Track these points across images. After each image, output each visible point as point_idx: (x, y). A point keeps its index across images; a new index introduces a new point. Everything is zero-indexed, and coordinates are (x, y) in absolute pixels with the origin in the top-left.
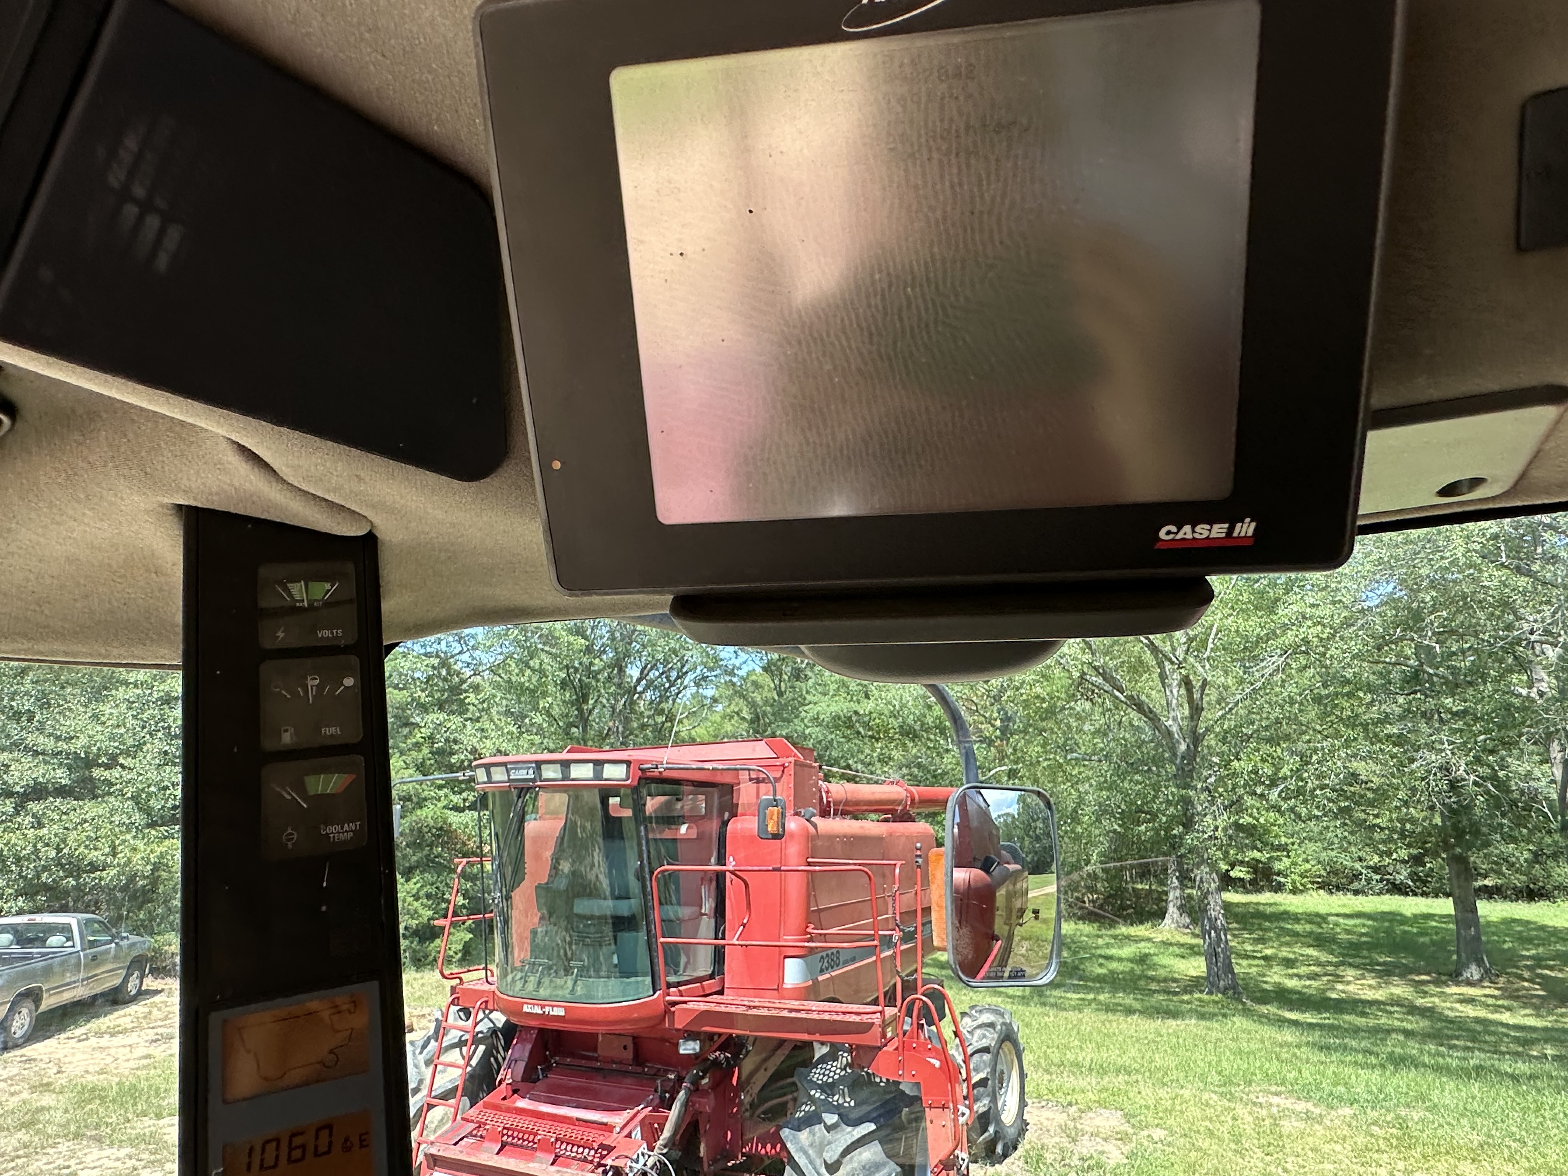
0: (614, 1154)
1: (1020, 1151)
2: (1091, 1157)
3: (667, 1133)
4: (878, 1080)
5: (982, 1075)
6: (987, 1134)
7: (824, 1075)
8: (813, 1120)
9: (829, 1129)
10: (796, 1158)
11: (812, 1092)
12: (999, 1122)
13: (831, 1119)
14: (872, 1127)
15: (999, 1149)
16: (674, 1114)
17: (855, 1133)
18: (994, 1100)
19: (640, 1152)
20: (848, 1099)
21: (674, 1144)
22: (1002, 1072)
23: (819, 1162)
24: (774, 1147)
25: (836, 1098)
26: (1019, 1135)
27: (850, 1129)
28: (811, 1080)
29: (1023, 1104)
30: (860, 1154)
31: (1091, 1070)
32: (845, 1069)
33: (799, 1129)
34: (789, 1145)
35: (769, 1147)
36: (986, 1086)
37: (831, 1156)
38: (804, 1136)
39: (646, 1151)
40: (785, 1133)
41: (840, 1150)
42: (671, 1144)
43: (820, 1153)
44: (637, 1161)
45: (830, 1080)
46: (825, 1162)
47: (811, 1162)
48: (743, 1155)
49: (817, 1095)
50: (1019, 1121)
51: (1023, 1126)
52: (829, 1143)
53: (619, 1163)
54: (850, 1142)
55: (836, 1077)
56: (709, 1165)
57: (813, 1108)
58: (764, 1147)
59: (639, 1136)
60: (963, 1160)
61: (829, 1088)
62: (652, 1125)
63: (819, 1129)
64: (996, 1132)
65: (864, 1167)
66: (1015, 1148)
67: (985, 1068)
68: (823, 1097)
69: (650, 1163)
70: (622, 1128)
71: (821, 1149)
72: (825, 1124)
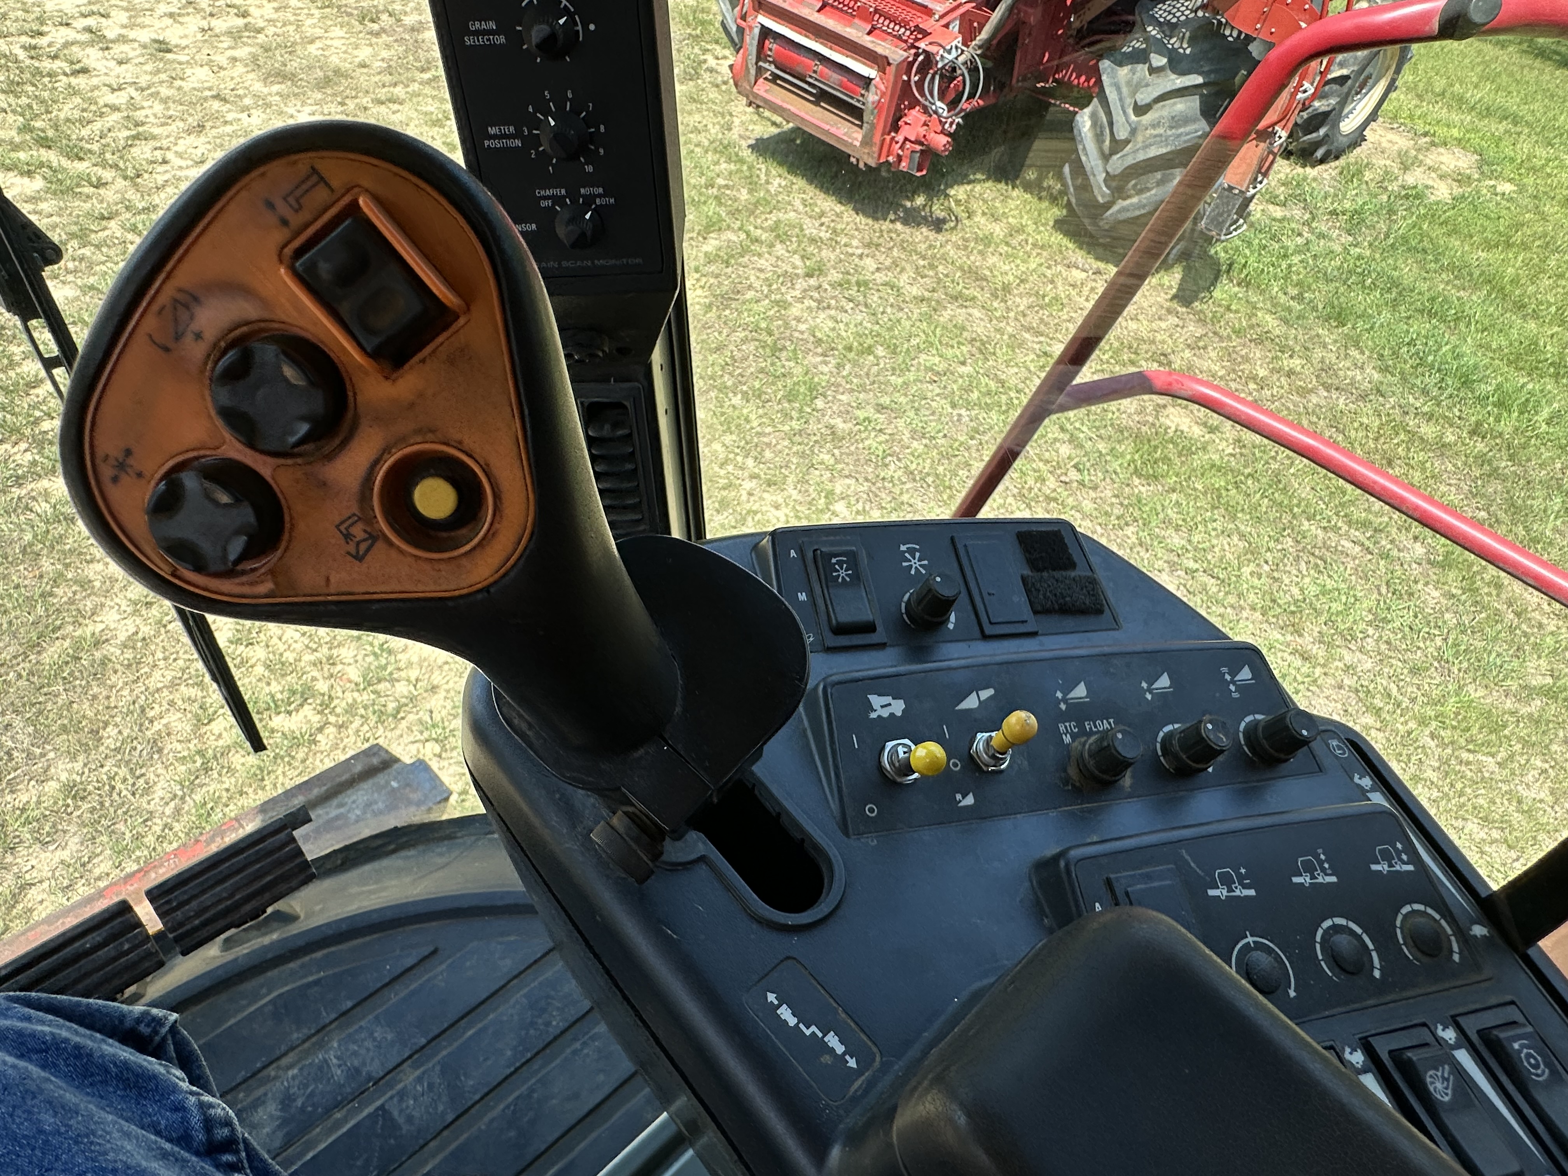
0: (928, 39)
1: (1342, 161)
2: (1415, 187)
3: (984, 35)
4: (1227, 33)
5: (1345, 72)
6: (1314, 135)
7: (1170, 13)
8: (1140, 57)
9: (1153, 70)
10: (1107, 92)
11: (1149, 29)
12: (1335, 126)
13: (1159, 61)
14: (1199, 80)
15: (1319, 153)
16: (996, 16)
17: (1178, 81)
18: (1343, 103)
19: (954, 44)
20: (1185, 45)
21: (988, 49)
22: (1369, 77)
23: (1129, 102)
24: (1088, 80)
25: (1172, 41)
26: (1349, 147)
27: (1173, 76)
28: (1153, 15)
29: (1373, 117)
30: (1175, 104)
31: (1473, 108)
32: (1196, 12)
33: (1120, 65)
34: (1104, 78)
35: (1083, 78)
36: (1342, 85)
37: (1143, 97)
38: (1124, 72)
39: (960, 45)
40: (1105, 64)
41: (1156, 94)
42: (986, 46)
43: (1134, 93)
44: (949, 52)
45: (1174, 20)
46: (1136, 102)
47: (1121, 99)
48: (1055, 80)
49: (1154, 33)
50: (1357, 134)
51: (1358, 138)
52: (1147, 85)
53: (932, 49)
54: (1169, 89)
55: (1183, 18)
56: (1018, 81)
57: (1144, 46)
58: (1078, 77)
59: (957, 29)
60: (1280, 137)
61: (1170, 28)
62: (971, 22)
63: (1142, 69)
64: (1326, 135)
65: (1173, 118)
66: (1337, 158)
67: (1354, 64)
68: (1159, 36)
69: (962, 59)
70: (942, 17)
71: (1135, 88)
72: (1151, 65)
